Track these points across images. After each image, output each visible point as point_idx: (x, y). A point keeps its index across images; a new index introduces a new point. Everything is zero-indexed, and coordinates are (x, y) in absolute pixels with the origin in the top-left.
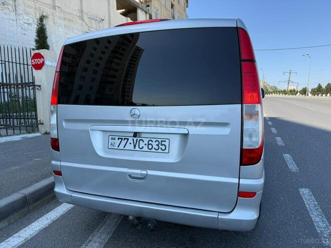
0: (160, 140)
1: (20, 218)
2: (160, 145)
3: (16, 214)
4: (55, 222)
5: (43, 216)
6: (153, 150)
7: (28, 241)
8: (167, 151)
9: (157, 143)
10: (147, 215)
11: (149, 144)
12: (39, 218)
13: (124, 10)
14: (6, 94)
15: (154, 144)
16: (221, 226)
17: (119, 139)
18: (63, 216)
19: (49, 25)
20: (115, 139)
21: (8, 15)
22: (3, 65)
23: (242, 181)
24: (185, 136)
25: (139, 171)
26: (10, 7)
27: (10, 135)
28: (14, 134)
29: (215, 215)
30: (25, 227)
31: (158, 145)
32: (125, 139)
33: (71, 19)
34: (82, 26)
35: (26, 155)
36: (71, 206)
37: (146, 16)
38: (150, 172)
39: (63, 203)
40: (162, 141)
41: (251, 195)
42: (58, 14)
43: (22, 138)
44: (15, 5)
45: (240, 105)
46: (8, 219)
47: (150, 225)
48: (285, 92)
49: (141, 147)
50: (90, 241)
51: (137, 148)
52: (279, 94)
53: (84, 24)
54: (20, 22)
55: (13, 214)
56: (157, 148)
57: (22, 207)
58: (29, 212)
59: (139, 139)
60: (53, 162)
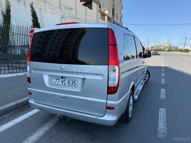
0: (73, 81)
1: (15, 114)
2: (73, 83)
3: (13, 112)
4: (31, 117)
5: (26, 113)
6: (70, 85)
7: (17, 124)
8: (76, 86)
9: (72, 82)
10: (67, 116)
11: (68, 82)
12: (24, 114)
13: (84, 2)
14: (19, 50)
15: (71, 82)
16: (98, 123)
17: (56, 79)
18: (35, 114)
19: (42, 12)
20: (54, 79)
21: (21, 7)
22: (16, 35)
23: (108, 102)
24: (84, 79)
25: (64, 95)
26: (22, 3)
27: (18, 73)
28: (20, 72)
29: (96, 117)
30: (17, 118)
31: (72, 83)
32: (58, 79)
33: (54, 8)
34: (60, 12)
35: (23, 83)
36: (39, 110)
37: (97, 6)
38: (69, 96)
39: (35, 109)
40: (74, 81)
41: (112, 108)
42: (47, 6)
43: (24, 74)
44: (25, 2)
45: (107, 66)
46: (9, 114)
47: (68, 120)
48: (181, 51)
49: (65, 83)
50: (44, 126)
51: (63, 84)
52: (178, 52)
53: (61, 11)
54: (27, 11)
55: (12, 112)
56: (72, 84)
57: (17, 109)
58: (19, 111)
59: (64, 79)
60: (29, 88)
